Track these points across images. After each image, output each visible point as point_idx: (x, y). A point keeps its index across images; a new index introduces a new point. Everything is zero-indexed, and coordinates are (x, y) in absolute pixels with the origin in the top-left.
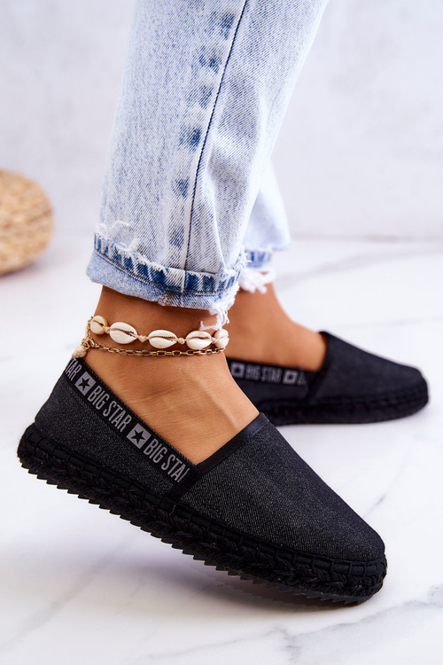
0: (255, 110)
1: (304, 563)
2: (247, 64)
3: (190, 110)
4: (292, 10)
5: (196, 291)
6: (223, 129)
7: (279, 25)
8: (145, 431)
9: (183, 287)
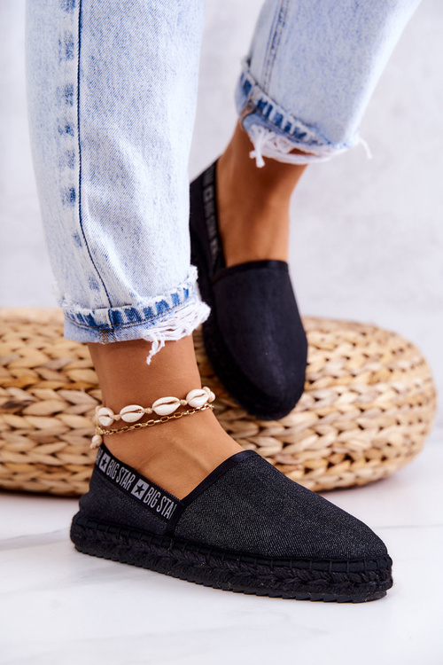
0: (117, 154)
1: (282, 566)
2: (96, 119)
3: (62, 174)
4: (124, 58)
5: (123, 324)
6: (95, 180)
7: (116, 77)
8: (145, 483)
9: (109, 323)
